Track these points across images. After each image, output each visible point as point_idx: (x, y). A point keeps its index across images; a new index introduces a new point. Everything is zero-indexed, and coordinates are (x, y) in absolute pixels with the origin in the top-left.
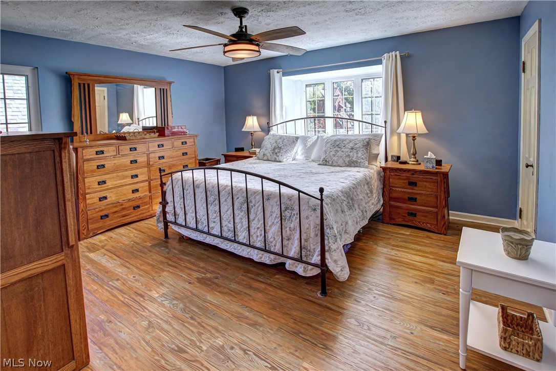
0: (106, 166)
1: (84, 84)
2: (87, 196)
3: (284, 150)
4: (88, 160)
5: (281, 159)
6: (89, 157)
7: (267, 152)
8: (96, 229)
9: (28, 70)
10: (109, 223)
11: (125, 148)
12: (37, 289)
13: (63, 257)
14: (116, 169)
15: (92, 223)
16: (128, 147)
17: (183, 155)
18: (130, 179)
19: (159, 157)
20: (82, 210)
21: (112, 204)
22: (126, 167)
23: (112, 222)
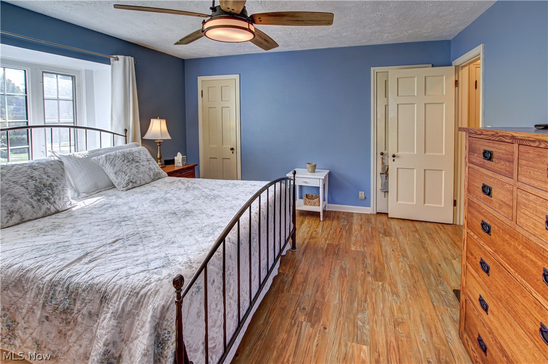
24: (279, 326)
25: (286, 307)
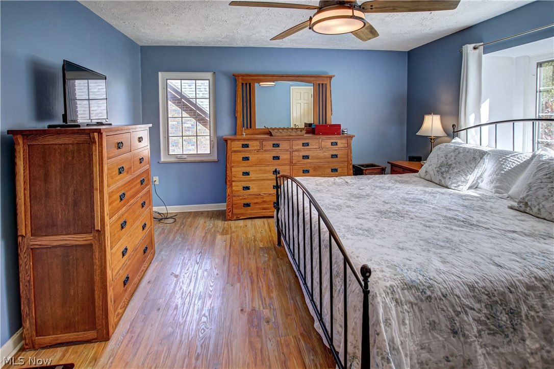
0: (250, 159)
1: (246, 84)
2: (233, 183)
3: (455, 170)
4: (235, 151)
5: (449, 184)
6: (236, 149)
7: (430, 169)
8: (239, 214)
9: (209, 75)
10: (250, 211)
11: (268, 145)
12: (71, 257)
13: (91, 238)
14: (260, 163)
15: (236, 208)
16: (271, 143)
17: (332, 157)
18: (272, 174)
19: (303, 156)
20: (229, 195)
21: (254, 195)
22: (269, 162)
23: (253, 212)
24: (281, 300)
25: (287, 318)
